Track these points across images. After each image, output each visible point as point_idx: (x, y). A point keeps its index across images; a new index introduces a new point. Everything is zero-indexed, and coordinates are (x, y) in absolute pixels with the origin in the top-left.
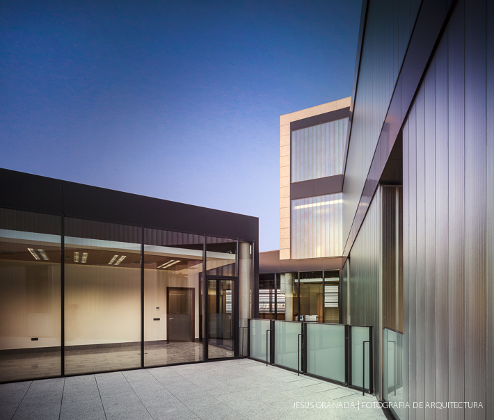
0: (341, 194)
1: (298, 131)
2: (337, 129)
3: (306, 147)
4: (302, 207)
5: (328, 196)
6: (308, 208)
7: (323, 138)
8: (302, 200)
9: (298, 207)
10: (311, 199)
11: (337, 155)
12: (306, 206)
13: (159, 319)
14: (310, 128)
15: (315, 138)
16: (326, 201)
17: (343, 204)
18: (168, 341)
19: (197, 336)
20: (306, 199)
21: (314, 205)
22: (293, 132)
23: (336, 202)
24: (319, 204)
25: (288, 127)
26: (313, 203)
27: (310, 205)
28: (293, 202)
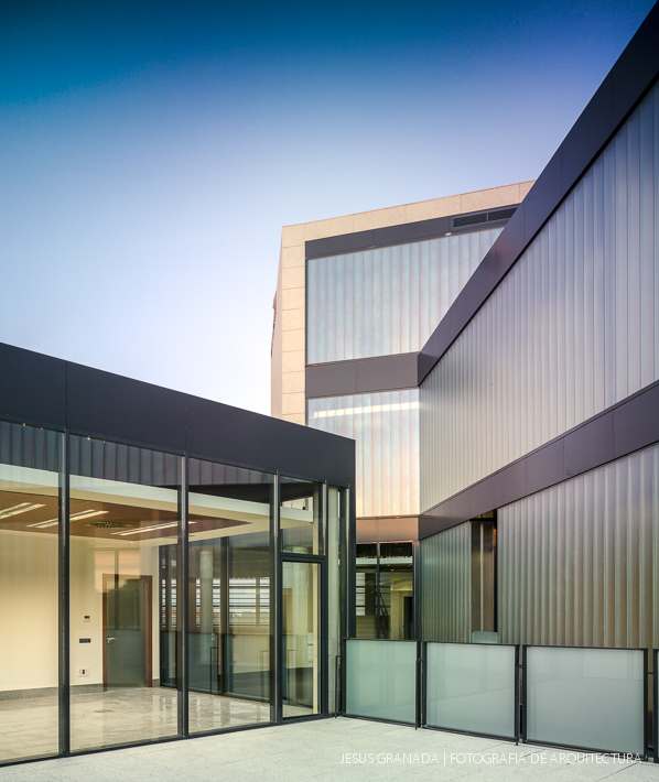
0: (416, 392)
1: (322, 261)
2: (406, 261)
3: (340, 293)
4: (331, 413)
5: (387, 394)
6: (345, 417)
7: (376, 277)
8: (331, 399)
9: (322, 414)
10: (350, 398)
11: (406, 313)
12: (340, 412)
13: (89, 641)
14: (349, 256)
15: (358, 277)
16: (382, 403)
17: (421, 412)
18: (105, 685)
19: (156, 675)
20: (340, 398)
21: (358, 410)
22: (312, 263)
23: (405, 406)
24: (368, 410)
25: (302, 249)
26: (354, 406)
27: (349, 411)
28: (312, 402)
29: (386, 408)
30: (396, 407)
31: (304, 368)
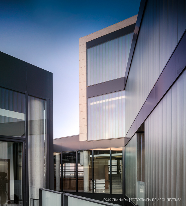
0: (124, 92)
1: (92, 48)
4: (95, 103)
6: (100, 104)
8: (95, 98)
9: (92, 104)
10: (101, 96)
12: (98, 102)
15: (104, 52)
16: (112, 97)
17: (125, 99)
20: (98, 97)
21: (104, 101)
22: (89, 50)
23: (120, 98)
24: (107, 100)
25: (85, 45)
26: (103, 99)
27: (101, 102)
28: (89, 99)
29: (114, 99)
30: (117, 98)
31: (86, 88)
